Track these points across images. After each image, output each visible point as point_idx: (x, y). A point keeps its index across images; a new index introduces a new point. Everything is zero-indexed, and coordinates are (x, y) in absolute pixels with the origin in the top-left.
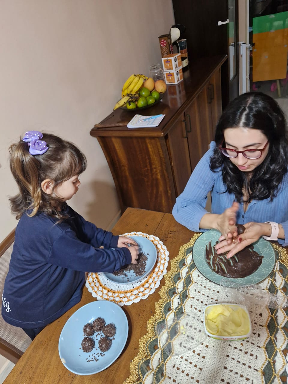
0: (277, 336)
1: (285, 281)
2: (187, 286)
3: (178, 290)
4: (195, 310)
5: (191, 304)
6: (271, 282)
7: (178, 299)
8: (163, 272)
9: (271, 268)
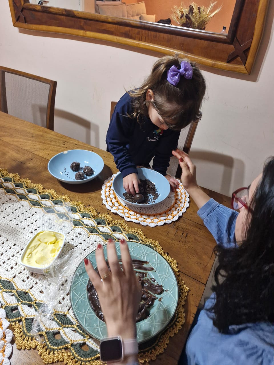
0: (14, 298)
1: (67, 343)
2: (103, 235)
3: (101, 227)
4: (75, 236)
5: (82, 234)
6: (74, 323)
7: (91, 224)
8: (128, 217)
9: (84, 324)
